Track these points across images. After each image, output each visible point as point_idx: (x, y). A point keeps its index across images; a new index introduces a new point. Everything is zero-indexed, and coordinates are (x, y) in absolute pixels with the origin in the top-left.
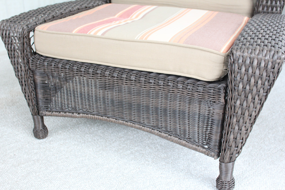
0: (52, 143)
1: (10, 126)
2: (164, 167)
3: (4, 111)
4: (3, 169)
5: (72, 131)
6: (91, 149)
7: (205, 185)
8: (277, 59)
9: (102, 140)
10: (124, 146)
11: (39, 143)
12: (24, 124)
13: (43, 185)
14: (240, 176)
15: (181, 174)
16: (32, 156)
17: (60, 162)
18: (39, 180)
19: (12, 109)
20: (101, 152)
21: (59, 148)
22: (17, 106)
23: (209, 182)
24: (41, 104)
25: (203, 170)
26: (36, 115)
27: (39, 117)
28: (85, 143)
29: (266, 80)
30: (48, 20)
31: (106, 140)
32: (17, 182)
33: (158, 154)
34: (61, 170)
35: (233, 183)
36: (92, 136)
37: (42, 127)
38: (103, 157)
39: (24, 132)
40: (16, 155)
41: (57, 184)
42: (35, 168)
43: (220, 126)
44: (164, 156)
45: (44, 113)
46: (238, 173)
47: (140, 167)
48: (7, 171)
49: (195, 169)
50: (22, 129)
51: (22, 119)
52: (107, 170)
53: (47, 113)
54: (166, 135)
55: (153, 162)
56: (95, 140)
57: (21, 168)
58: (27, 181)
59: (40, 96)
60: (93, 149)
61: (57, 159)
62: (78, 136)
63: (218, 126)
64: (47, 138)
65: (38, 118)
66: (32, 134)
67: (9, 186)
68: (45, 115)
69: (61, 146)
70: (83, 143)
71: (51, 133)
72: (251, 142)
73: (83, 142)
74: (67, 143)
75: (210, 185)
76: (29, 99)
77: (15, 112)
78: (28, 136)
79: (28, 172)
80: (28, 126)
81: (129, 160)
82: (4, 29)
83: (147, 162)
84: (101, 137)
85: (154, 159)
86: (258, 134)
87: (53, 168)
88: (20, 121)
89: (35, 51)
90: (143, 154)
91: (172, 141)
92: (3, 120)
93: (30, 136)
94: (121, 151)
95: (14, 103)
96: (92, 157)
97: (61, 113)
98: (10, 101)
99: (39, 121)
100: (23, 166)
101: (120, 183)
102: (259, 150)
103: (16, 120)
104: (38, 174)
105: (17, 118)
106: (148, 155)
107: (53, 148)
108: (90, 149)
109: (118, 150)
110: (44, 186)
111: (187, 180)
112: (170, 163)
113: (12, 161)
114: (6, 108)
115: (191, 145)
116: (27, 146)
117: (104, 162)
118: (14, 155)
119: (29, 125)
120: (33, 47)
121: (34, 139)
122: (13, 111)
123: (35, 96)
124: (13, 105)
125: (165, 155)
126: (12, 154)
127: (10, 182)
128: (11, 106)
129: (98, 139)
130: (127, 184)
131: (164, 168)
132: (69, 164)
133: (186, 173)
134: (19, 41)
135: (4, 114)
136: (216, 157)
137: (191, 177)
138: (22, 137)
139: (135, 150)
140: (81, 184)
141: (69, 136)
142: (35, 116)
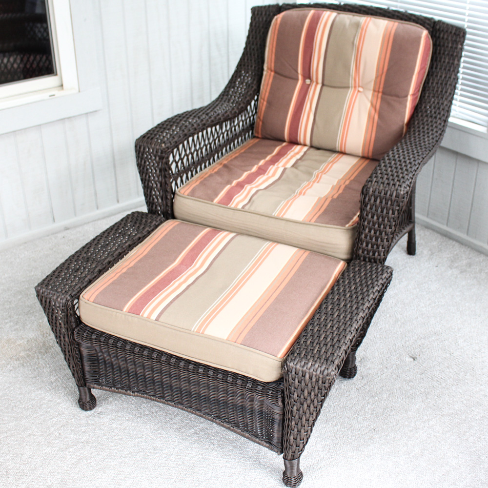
0: (102, 416)
1: (48, 389)
2: (231, 453)
3: (36, 363)
4: (49, 453)
5: (124, 399)
6: (149, 427)
7: (272, 478)
8: (327, 375)
9: (161, 413)
10: (187, 421)
11: (87, 417)
12: (65, 386)
13: (96, 475)
14: (313, 466)
15: (248, 463)
16: (81, 436)
17: (113, 445)
18: (91, 468)
19: (46, 359)
20: (159, 431)
21: (111, 424)
22: (52, 355)
23: (277, 474)
24: (88, 376)
25: (274, 457)
26: (81, 386)
27: (86, 388)
28: (141, 417)
29: (318, 392)
30: (93, 279)
31: (166, 412)
32: (68, 472)
33: (226, 434)
34: (115, 456)
35: (300, 478)
36: (149, 406)
37: (89, 398)
38: (162, 438)
39: (67, 399)
40: (62, 434)
41: (111, 474)
42: (85, 453)
43: (281, 425)
44: (233, 438)
45: (92, 385)
46: (313, 462)
47: (203, 452)
48: (54, 457)
49: (265, 456)
50: (63, 394)
51: (61, 377)
52: (166, 457)
53: (95, 386)
54: (229, 426)
55: (219, 446)
56: (153, 413)
57: (70, 453)
58: (78, 470)
59: (87, 368)
60: (150, 426)
61: (110, 441)
62: (132, 406)
63: (279, 425)
64: (95, 409)
65: (84, 390)
66: (76, 403)
67: (60, 476)
68: (94, 388)
69: (113, 421)
70: (138, 417)
71: (100, 401)
72: (341, 418)
73: (139, 415)
74: (120, 417)
75: (278, 477)
76: (74, 370)
77: (52, 366)
78: (72, 407)
79: (78, 458)
80: (70, 389)
81: (192, 443)
82: (43, 295)
83: (212, 446)
84: (161, 407)
85: (221, 442)
86: (355, 404)
87: (105, 453)
88: (59, 382)
89: (78, 315)
90: (209, 434)
91: (235, 432)
92: (37, 378)
93: (75, 406)
94: (183, 430)
95: (47, 349)
96: (150, 439)
97: (113, 388)
98: (41, 344)
99: (85, 393)
100: (71, 450)
101: (179, 474)
102: (348, 430)
103: (54, 378)
104: (89, 461)
105: (55, 376)
106: (214, 436)
107: (103, 425)
108: (147, 427)
109: (180, 428)
110: (97, 477)
111: (254, 470)
112: (238, 447)
113: (58, 443)
114: (38, 358)
115: (254, 439)
116: (72, 420)
117: (163, 445)
118: (59, 434)
119: (72, 387)
120: (77, 312)
121: (79, 410)
122: (48, 364)
123: (81, 367)
124: (46, 353)
125: (235, 436)
126: (56, 433)
127: (60, 471)
128: (44, 355)
129: (157, 411)
130: (187, 475)
131: (230, 455)
132: (123, 448)
133: (254, 461)
134: (62, 313)
135: (37, 368)
136: (279, 453)
137: (259, 467)
138: (65, 408)
139: (200, 428)
140: (137, 474)
141: (121, 407)
142: (81, 388)
